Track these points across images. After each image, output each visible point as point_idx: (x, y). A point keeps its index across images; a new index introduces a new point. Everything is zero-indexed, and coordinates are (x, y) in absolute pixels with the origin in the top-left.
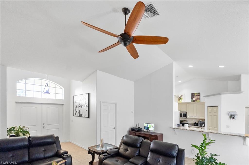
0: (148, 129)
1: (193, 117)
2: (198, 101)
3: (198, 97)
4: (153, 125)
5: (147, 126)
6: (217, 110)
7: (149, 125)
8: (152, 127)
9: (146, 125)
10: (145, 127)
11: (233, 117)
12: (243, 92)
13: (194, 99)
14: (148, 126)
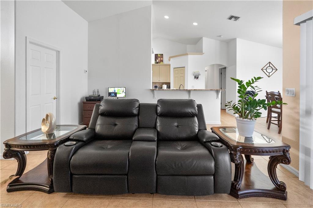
0: (116, 96)
1: (158, 81)
2: (161, 63)
3: (161, 58)
4: (124, 88)
5: (114, 92)
6: (184, 71)
7: (117, 90)
8: (123, 92)
9: (111, 90)
10: (110, 94)
11: (196, 77)
12: (204, 53)
13: (157, 61)
14: (116, 92)
